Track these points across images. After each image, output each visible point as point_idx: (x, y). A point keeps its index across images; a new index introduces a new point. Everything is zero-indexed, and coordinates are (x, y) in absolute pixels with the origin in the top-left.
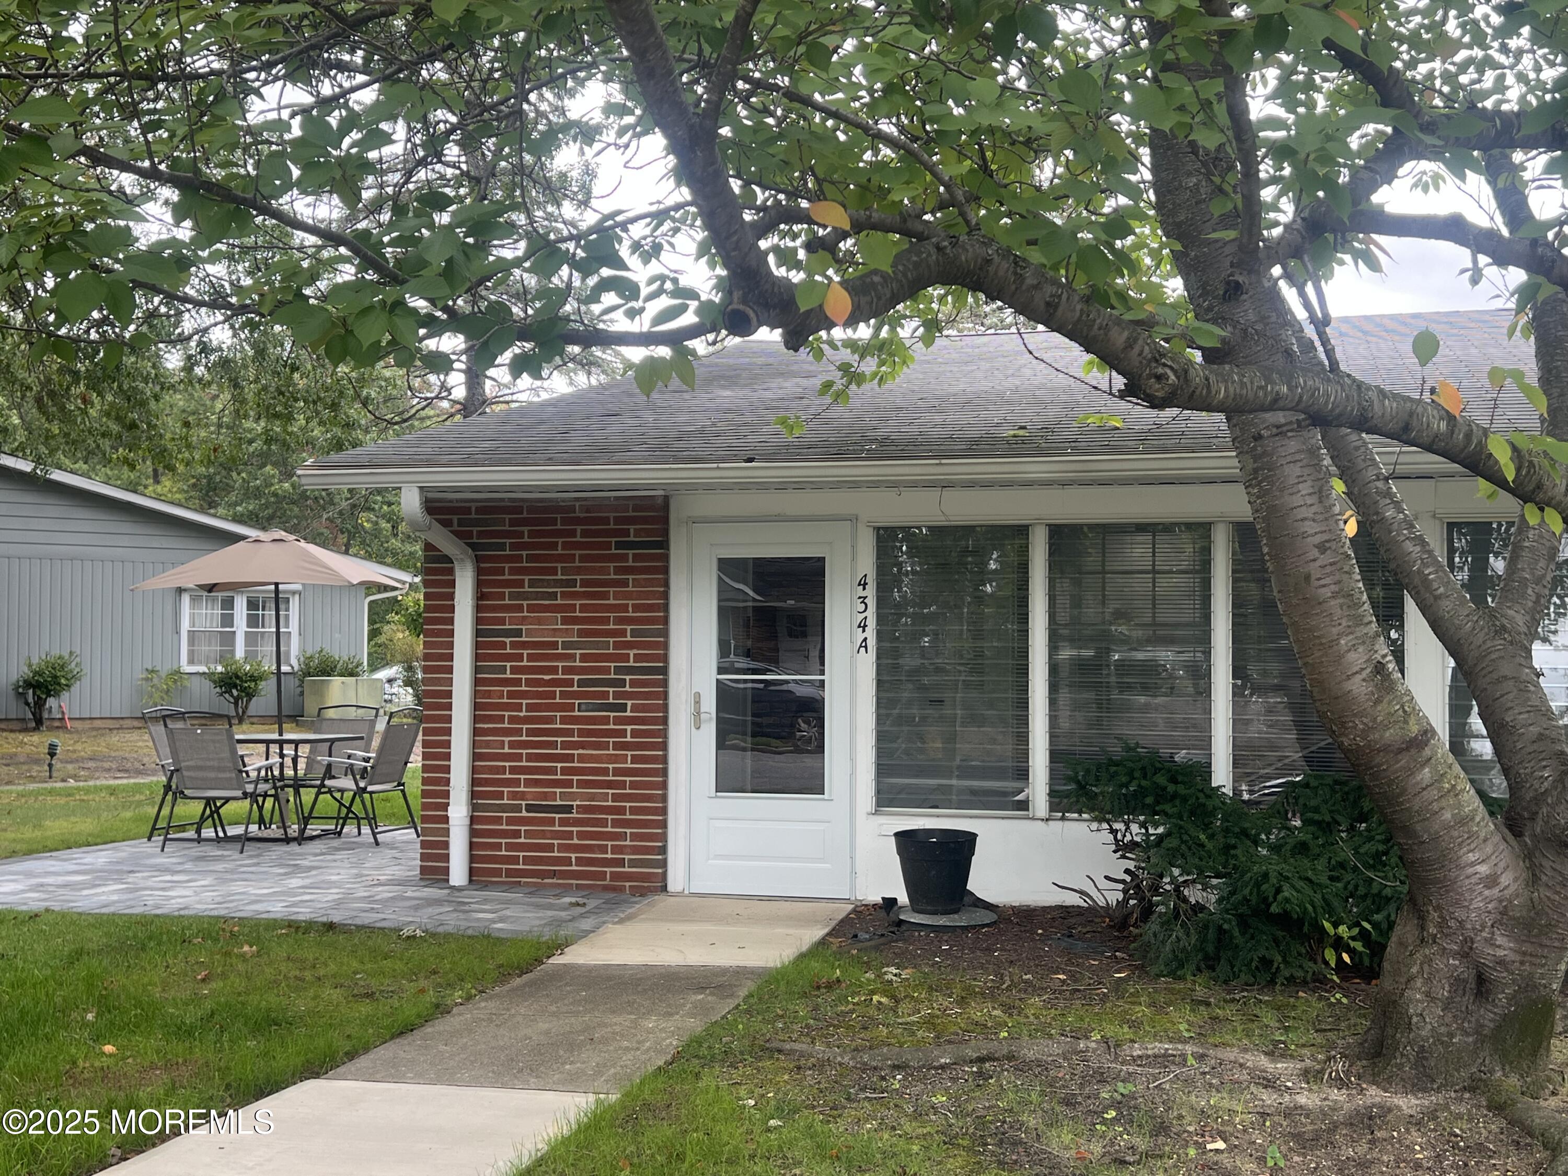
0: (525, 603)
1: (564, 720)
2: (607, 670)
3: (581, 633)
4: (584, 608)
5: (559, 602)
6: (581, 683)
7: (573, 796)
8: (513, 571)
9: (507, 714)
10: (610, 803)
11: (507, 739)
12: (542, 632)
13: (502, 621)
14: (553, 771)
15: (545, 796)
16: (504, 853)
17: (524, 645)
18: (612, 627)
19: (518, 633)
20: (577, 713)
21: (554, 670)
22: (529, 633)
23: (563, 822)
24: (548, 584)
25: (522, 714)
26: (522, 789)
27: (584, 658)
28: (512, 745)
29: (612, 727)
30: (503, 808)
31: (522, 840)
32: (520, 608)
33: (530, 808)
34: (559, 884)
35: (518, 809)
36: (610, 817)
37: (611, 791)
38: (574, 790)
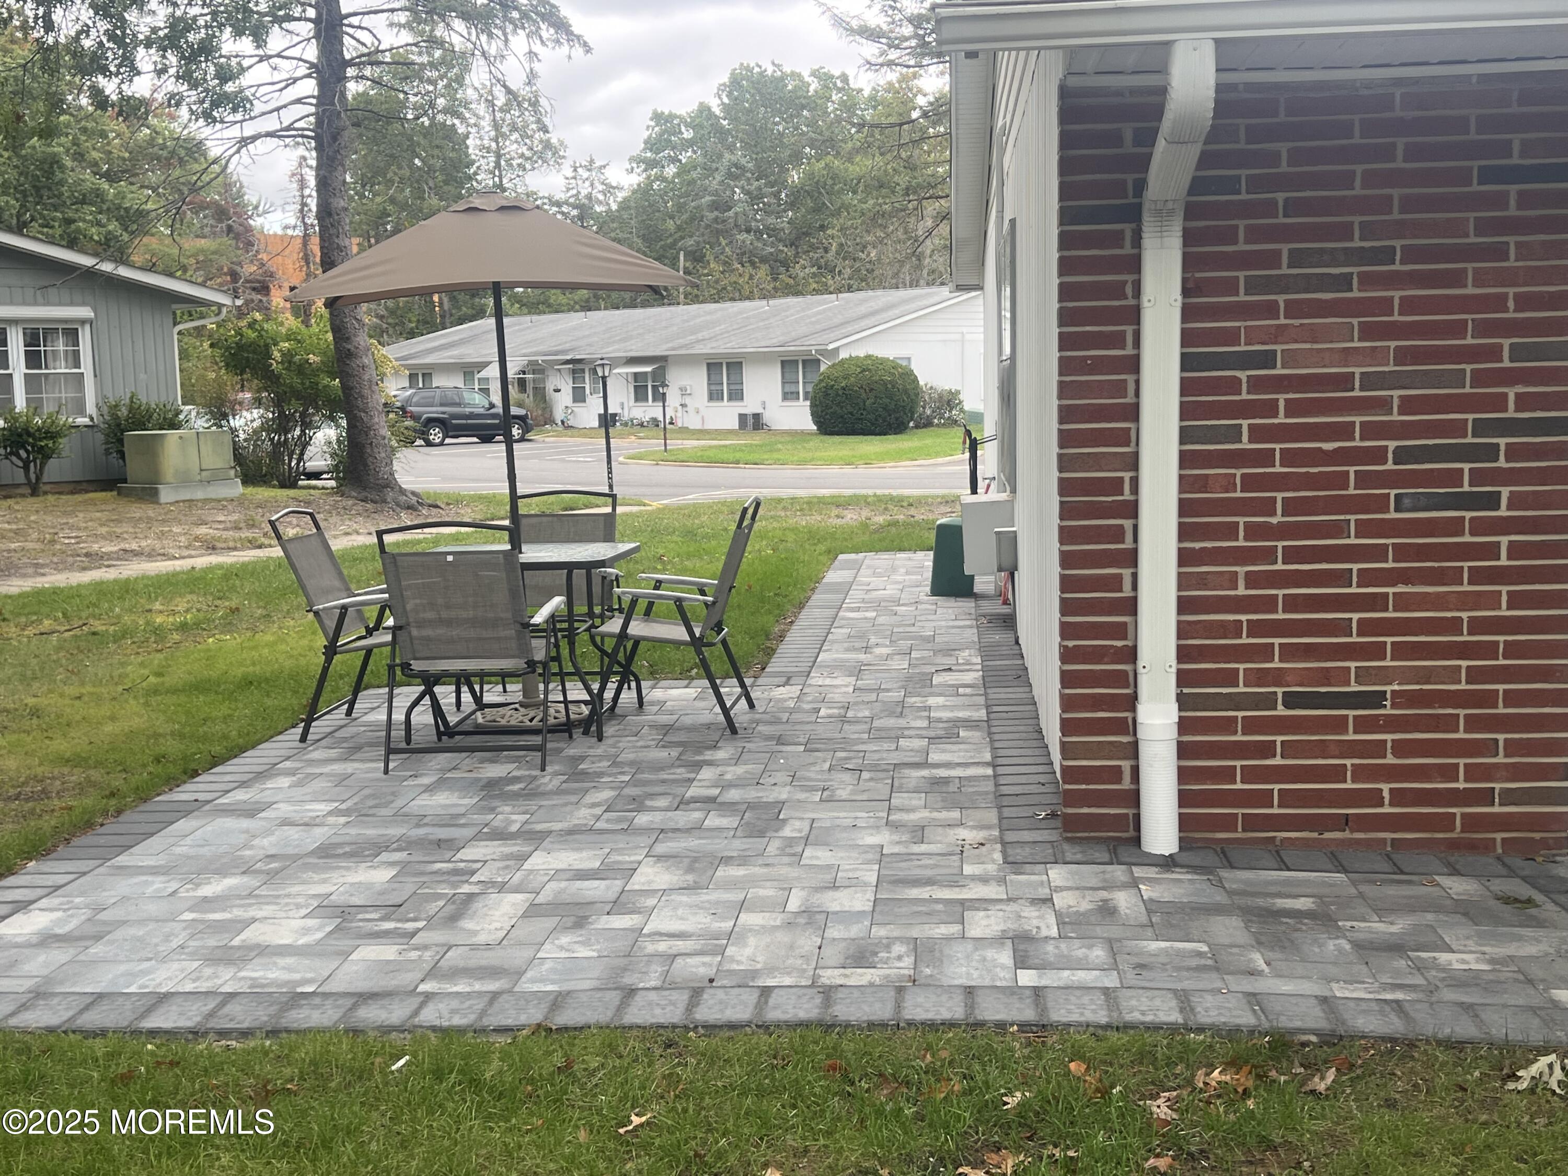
0: (1281, 299)
1: (1364, 529)
2: (1458, 429)
3: (1402, 356)
4: (1408, 305)
5: (1356, 294)
6: (1401, 455)
7: (1385, 675)
8: (1254, 234)
9: (1241, 520)
10: (1463, 686)
11: (1241, 570)
12: (1319, 357)
13: (1231, 337)
14: (1343, 628)
15: (1326, 677)
16: (1239, 786)
17: (1281, 384)
18: (1469, 341)
19: (1268, 360)
20: (1393, 515)
21: (1345, 431)
22: (1291, 359)
23: (1362, 725)
24: (1333, 258)
25: (1274, 520)
26: (1276, 664)
27: (1408, 405)
28: (1253, 580)
29: (1467, 538)
30: (1236, 702)
31: (1278, 761)
32: (1271, 310)
33: (1291, 700)
34: (1358, 842)
35: (1269, 701)
36: (1462, 712)
37: (1464, 663)
38: (1388, 663)
